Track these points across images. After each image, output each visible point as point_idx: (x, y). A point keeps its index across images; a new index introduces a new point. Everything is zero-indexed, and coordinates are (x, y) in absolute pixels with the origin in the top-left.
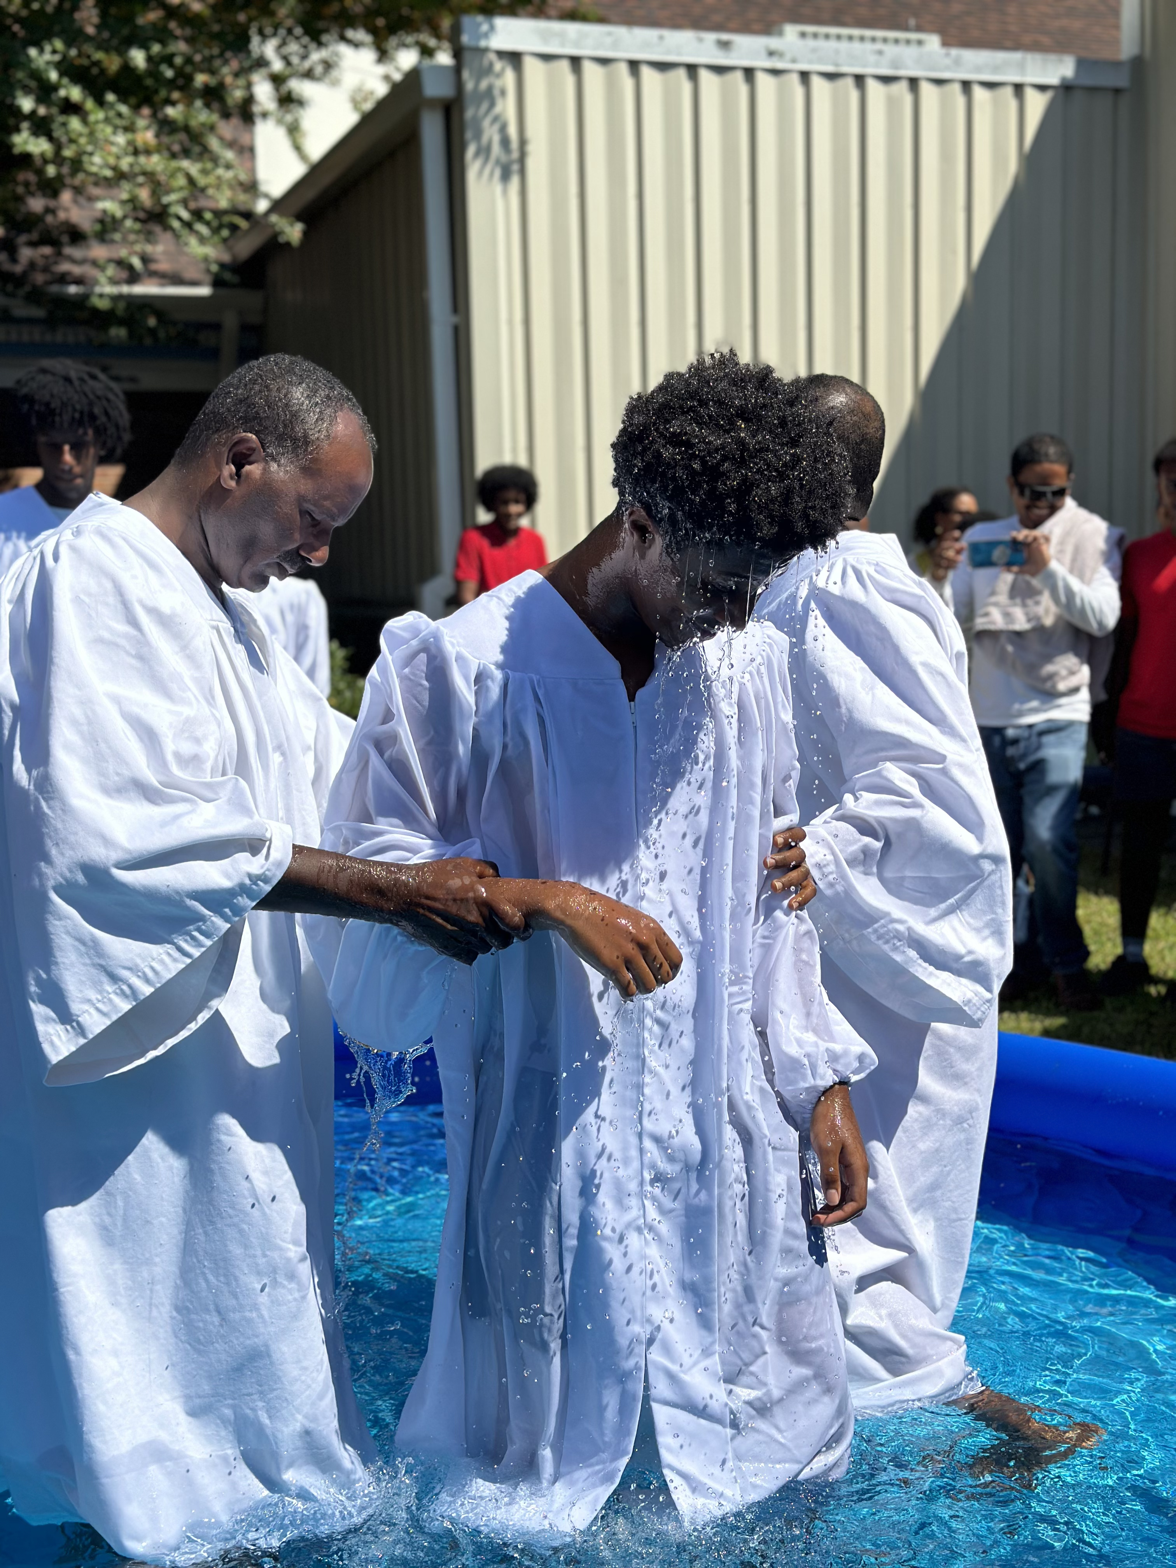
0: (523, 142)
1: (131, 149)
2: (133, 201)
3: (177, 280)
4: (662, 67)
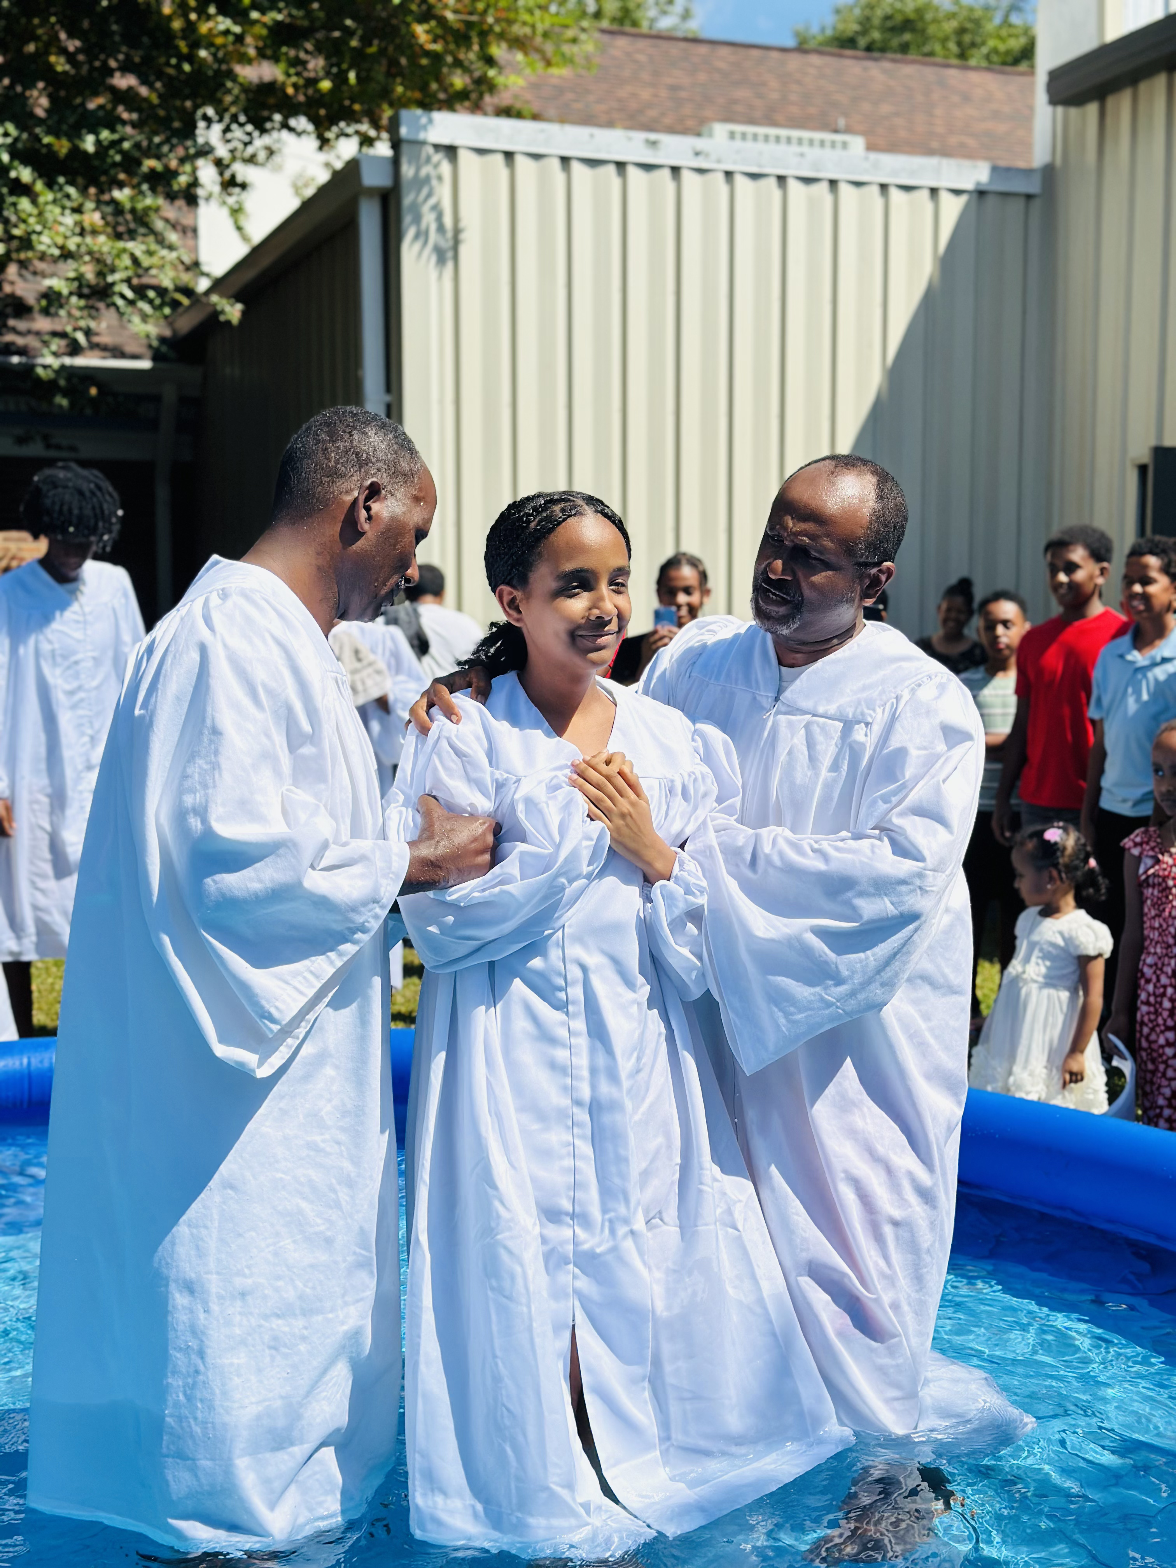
0: (457, 231)
1: (78, 230)
2: (79, 278)
3: (118, 352)
4: (593, 163)
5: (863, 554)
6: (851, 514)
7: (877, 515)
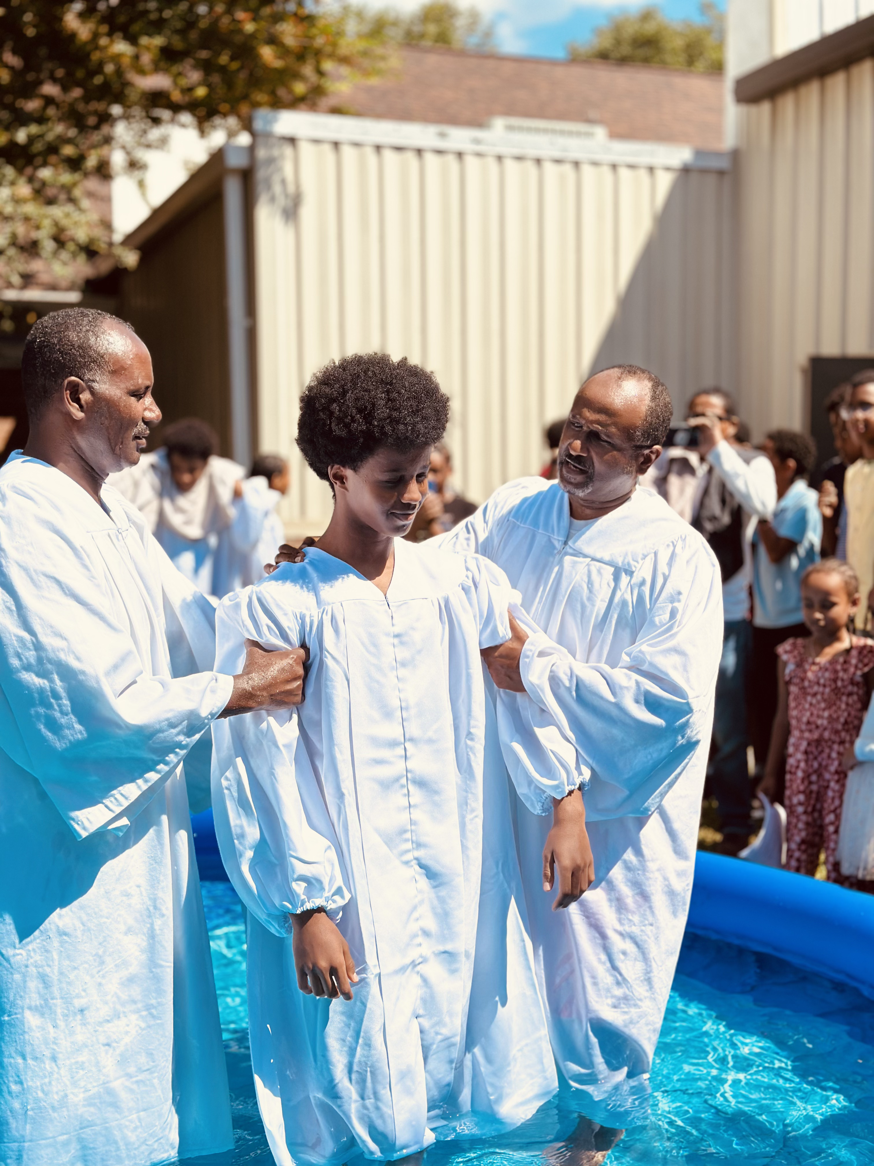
4: (398, 150)
5: (639, 439)
6: (632, 409)
7: (652, 411)
